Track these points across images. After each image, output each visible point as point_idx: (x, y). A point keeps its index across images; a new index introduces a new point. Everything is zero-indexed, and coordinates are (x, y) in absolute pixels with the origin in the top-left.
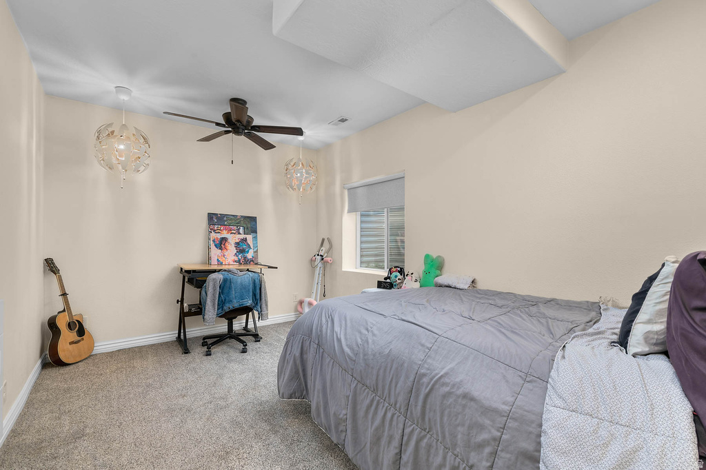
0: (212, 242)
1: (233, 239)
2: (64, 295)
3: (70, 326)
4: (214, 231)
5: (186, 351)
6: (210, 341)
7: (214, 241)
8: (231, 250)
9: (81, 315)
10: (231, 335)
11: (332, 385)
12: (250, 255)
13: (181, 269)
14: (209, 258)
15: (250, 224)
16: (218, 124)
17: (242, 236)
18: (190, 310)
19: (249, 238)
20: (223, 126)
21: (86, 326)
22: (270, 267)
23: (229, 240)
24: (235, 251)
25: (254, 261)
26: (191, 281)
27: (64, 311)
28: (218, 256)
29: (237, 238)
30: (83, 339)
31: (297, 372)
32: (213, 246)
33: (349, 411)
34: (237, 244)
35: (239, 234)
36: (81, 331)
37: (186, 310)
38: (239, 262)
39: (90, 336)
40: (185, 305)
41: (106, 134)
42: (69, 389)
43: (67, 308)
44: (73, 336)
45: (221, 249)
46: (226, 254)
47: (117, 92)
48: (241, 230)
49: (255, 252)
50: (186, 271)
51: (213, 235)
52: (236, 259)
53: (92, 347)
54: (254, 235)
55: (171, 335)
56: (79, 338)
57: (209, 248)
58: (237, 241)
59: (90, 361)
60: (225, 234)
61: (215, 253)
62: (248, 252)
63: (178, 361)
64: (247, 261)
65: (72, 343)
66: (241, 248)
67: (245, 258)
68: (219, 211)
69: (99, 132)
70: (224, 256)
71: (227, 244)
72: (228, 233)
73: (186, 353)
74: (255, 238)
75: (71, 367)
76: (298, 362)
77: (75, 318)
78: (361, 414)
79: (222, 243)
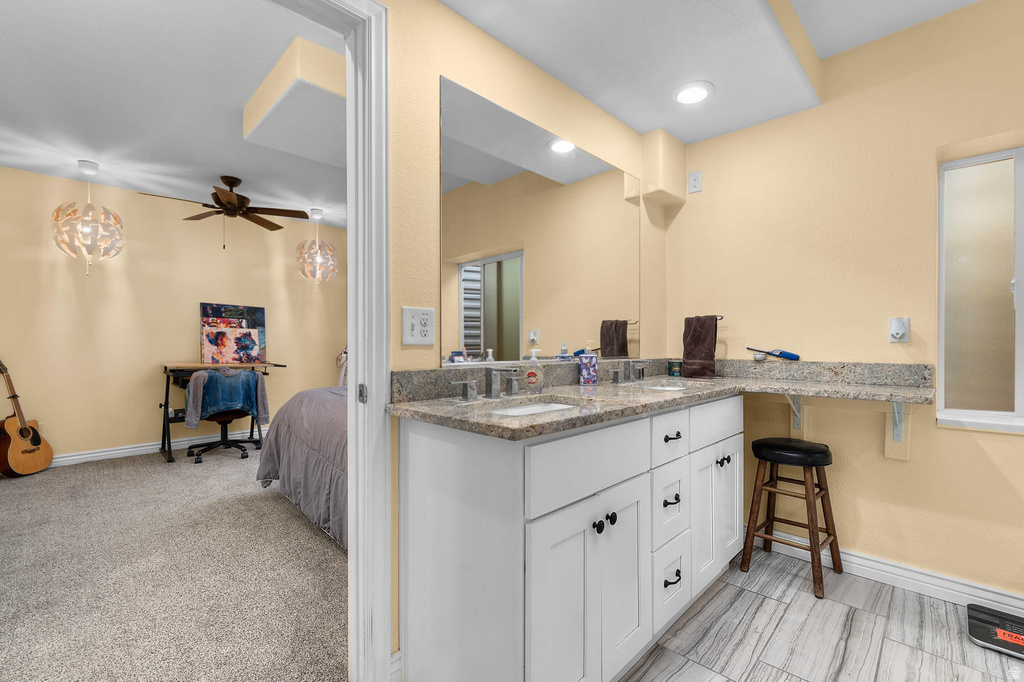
0: (205, 337)
1: (232, 334)
2: (14, 397)
3: (23, 432)
4: (209, 324)
5: (171, 460)
6: (196, 451)
7: (207, 336)
8: (230, 347)
9: (35, 422)
10: (226, 443)
11: (294, 456)
12: (255, 352)
13: (166, 368)
14: (202, 356)
15: (255, 317)
16: (205, 205)
17: (245, 331)
18: (176, 415)
19: (254, 333)
20: (213, 207)
21: (43, 434)
22: (276, 365)
23: (228, 335)
24: (235, 348)
25: (260, 359)
26: (176, 382)
27: (14, 415)
28: (213, 353)
29: (239, 332)
30: (39, 449)
31: (272, 455)
32: (206, 342)
33: (302, 475)
34: (238, 340)
35: (241, 327)
36: (36, 440)
37: (171, 414)
38: (240, 360)
39: (48, 447)
40: (170, 410)
41: (66, 213)
42: (25, 494)
43: (18, 412)
44: (27, 444)
45: (217, 345)
46: (224, 350)
47: (80, 166)
48: (244, 323)
49: (261, 349)
50: (171, 371)
51: (207, 328)
52: (237, 356)
53: (50, 457)
54: (260, 329)
55: (154, 446)
56: (34, 447)
57: (202, 344)
58: (238, 336)
59: (47, 472)
60: (222, 328)
61: (210, 350)
62: (252, 349)
63: (159, 468)
64: (250, 359)
65: (24, 452)
66: (243, 344)
67: (248, 356)
68: (214, 301)
69: (58, 210)
70: (221, 353)
71: (225, 340)
72: (226, 326)
73: (169, 462)
74: (262, 333)
75: (25, 478)
76: (273, 445)
77: (28, 425)
78: (310, 473)
79: (217, 339)
